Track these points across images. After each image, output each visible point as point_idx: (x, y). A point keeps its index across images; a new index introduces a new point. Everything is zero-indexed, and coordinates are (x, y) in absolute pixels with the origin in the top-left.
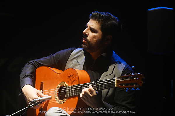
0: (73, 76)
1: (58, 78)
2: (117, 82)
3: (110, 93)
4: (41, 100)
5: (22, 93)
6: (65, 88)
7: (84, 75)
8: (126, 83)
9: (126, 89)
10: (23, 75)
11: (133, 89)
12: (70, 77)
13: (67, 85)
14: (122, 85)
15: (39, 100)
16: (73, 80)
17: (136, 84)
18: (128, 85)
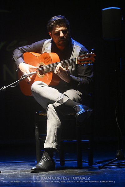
0: (48, 58)
1: (37, 60)
2: (77, 60)
3: (73, 69)
4: (29, 75)
5: (19, 69)
6: (43, 67)
7: (55, 56)
8: (84, 61)
9: (83, 65)
10: (16, 57)
11: (89, 64)
12: (45, 59)
13: (44, 65)
14: (81, 62)
15: (28, 75)
16: (47, 61)
17: (90, 61)
18: (85, 62)
